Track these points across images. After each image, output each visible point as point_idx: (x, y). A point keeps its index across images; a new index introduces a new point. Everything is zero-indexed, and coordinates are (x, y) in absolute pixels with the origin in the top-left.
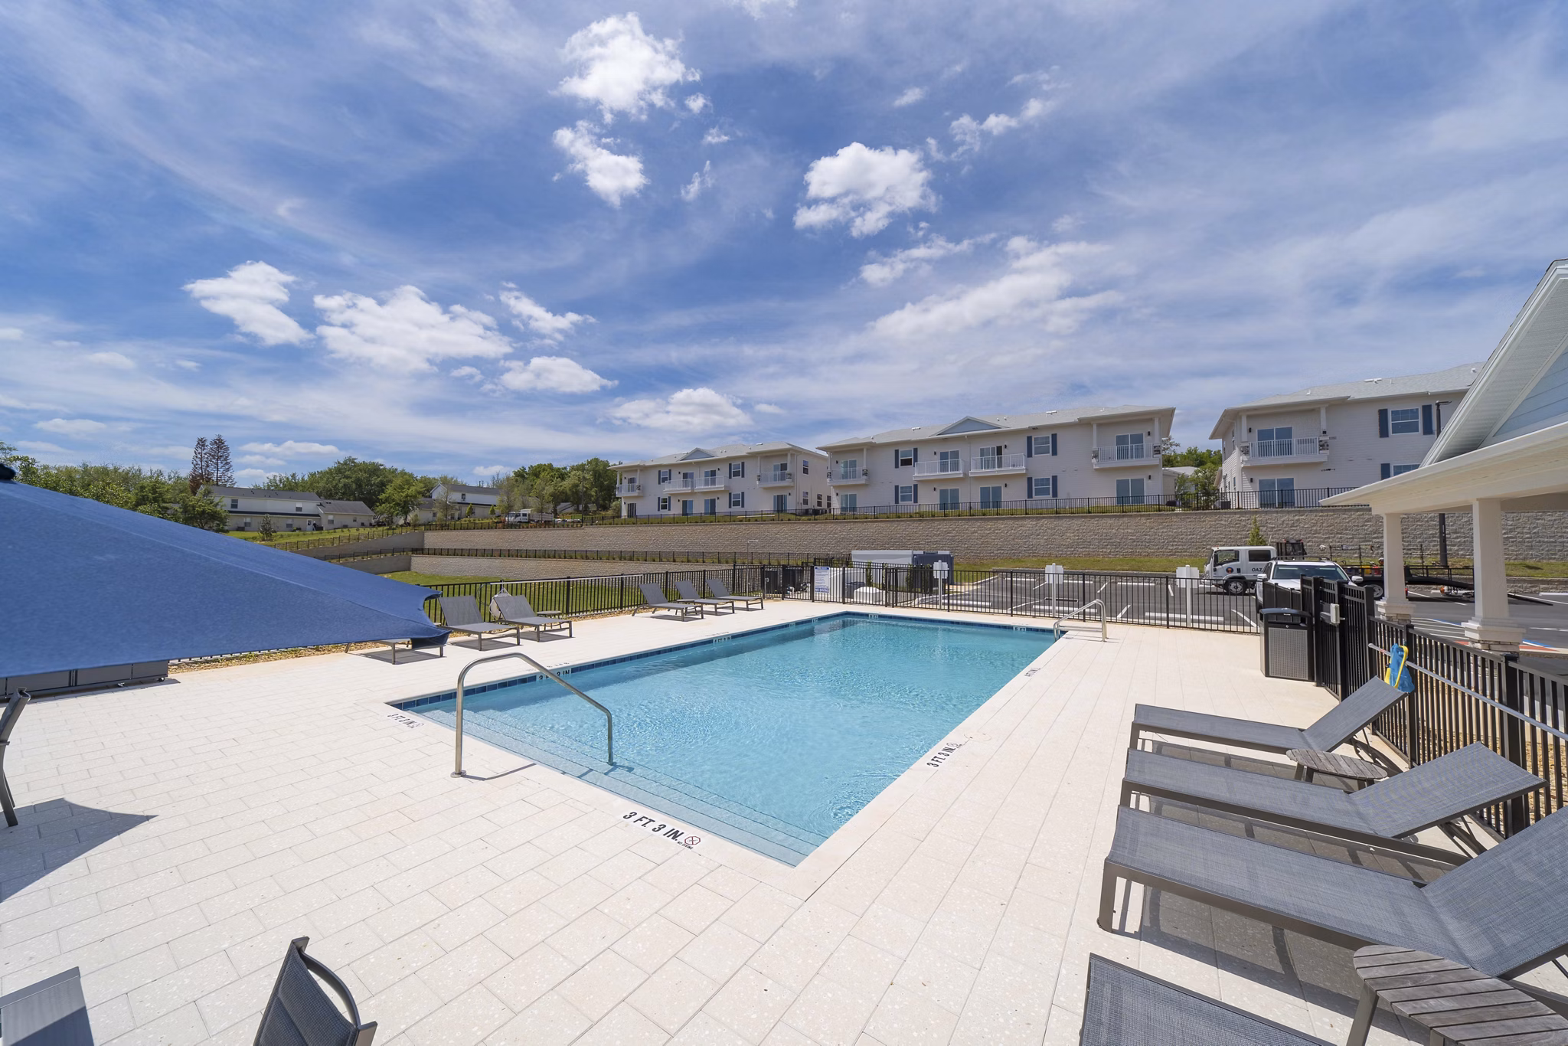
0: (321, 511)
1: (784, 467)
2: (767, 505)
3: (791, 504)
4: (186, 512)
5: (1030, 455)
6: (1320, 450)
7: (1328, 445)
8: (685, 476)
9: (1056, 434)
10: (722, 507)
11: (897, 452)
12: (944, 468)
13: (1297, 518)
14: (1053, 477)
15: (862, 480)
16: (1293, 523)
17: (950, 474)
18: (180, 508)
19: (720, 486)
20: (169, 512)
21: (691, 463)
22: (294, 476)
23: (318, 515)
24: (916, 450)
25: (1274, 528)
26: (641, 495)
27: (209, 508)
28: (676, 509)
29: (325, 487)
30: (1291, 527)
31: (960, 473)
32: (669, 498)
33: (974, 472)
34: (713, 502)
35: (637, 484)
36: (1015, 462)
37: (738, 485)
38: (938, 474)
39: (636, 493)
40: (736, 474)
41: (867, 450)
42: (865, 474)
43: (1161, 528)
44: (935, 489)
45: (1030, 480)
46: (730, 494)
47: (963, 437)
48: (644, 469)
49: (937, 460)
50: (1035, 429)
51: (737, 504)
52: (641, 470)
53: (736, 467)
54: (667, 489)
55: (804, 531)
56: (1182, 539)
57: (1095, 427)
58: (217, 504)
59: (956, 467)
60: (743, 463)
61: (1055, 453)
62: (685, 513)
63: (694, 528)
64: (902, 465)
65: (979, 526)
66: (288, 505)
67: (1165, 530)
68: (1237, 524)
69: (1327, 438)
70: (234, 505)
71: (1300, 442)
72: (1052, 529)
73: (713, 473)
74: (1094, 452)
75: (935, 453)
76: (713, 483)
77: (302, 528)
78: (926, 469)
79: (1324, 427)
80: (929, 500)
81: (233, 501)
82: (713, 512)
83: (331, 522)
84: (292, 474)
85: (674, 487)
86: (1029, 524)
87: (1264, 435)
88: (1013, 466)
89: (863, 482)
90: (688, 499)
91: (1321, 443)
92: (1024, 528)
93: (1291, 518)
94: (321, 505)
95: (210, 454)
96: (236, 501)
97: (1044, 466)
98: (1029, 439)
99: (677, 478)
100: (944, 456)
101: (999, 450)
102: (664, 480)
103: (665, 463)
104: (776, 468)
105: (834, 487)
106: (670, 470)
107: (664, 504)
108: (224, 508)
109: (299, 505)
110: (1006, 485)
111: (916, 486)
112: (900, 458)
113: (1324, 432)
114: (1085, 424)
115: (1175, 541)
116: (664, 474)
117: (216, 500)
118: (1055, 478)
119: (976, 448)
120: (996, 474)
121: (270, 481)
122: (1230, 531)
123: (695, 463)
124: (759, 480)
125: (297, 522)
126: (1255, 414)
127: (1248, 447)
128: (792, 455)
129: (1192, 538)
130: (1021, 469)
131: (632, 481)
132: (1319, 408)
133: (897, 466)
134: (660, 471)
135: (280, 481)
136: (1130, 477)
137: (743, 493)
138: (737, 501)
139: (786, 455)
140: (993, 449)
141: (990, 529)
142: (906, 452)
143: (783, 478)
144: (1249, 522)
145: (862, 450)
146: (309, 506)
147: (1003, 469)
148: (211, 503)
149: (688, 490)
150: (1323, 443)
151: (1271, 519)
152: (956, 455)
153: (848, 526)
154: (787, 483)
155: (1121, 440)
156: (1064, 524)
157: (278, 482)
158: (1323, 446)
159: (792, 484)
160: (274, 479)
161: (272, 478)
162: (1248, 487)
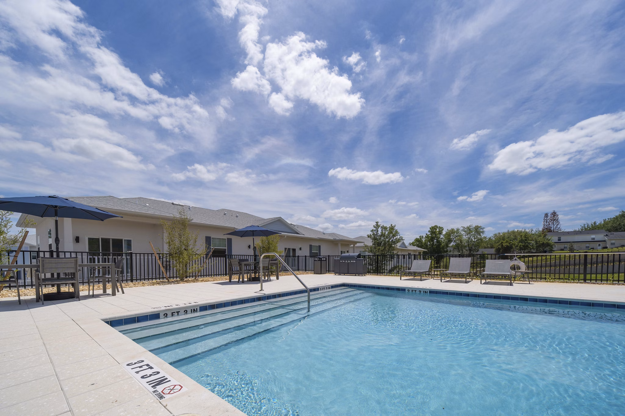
0: (606, 238)
4: (537, 244)
18: (534, 242)
20: (531, 244)
22: (595, 223)
23: (605, 241)
27: (545, 242)
29: (612, 226)
58: (550, 240)
66: (589, 237)
70: (559, 240)
77: (594, 248)
81: (559, 238)
83: (612, 244)
84: (594, 222)
94: (607, 235)
95: (550, 219)
96: (560, 238)
108: (552, 241)
109: (593, 236)
117: (549, 238)
121: (582, 227)
125: (592, 245)
135: (588, 226)
146: (599, 237)
148: (547, 239)
157: (586, 227)
160: (584, 226)
161: (583, 226)
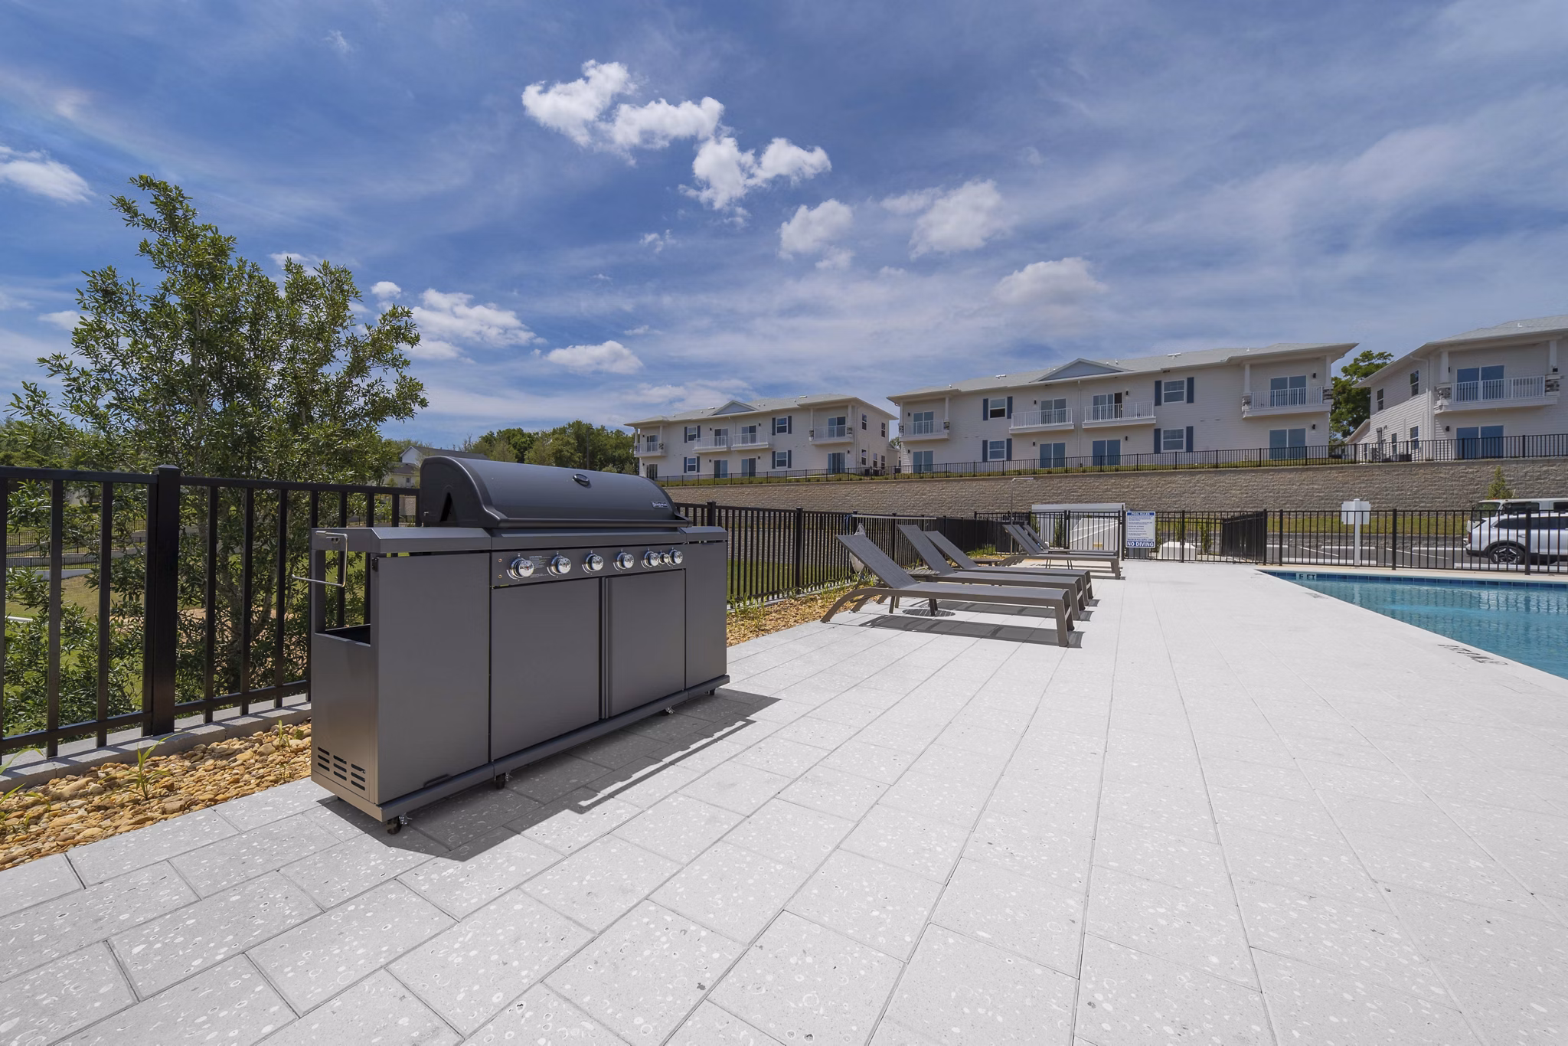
1: (841, 421)
2: (819, 464)
3: (850, 462)
5: (1158, 402)
6: (1546, 391)
7: (1558, 386)
8: (718, 433)
9: (1193, 378)
10: (763, 466)
11: (986, 402)
12: (1045, 419)
13: (1545, 468)
14: (1188, 428)
15: (944, 434)
16: (1540, 475)
17: (1055, 425)
19: (762, 443)
21: (726, 418)
24: (1010, 399)
25: (1513, 480)
26: (663, 455)
28: (707, 470)
30: (1537, 480)
31: (1069, 424)
32: (698, 458)
33: (1088, 423)
34: (752, 462)
35: (660, 442)
36: (1140, 410)
37: (783, 443)
38: (1040, 426)
39: (658, 452)
40: (782, 430)
41: (950, 400)
42: (947, 427)
43: (1359, 483)
44: (1034, 444)
45: (1157, 432)
46: (774, 453)
47: (1075, 382)
48: (667, 425)
49: (1037, 410)
50: (1166, 372)
51: (782, 463)
52: (664, 427)
53: (782, 423)
54: (697, 447)
55: (882, 492)
56: (1386, 495)
57: (1247, 368)
59: (1062, 418)
60: (790, 418)
61: (1190, 400)
62: (717, 475)
63: (741, 490)
64: (991, 417)
65: (1114, 484)
67: (1363, 485)
68: (1462, 477)
69: (1558, 377)
71: (1516, 383)
72: (1212, 485)
73: (752, 429)
74: (1246, 398)
75: (1035, 402)
76: (753, 440)
78: (1025, 420)
79: (1553, 363)
80: (1026, 455)
82: (752, 473)
85: (705, 445)
86: (1180, 480)
87: (1465, 376)
88: (1139, 415)
89: (946, 437)
90: (722, 459)
91: (1549, 383)
92: (1173, 485)
93: (1536, 468)
97: (1176, 415)
98: (1158, 384)
99: (708, 436)
100: (1046, 405)
101: (1118, 398)
102: (692, 438)
103: (694, 418)
104: (831, 422)
105: (904, 442)
106: (699, 427)
107: (692, 465)
110: (1126, 438)
111: (1009, 441)
112: (990, 409)
113: (1555, 370)
114: (1235, 365)
115: (1377, 498)
116: (691, 430)
118: (1190, 430)
119: (1087, 398)
120: (1118, 424)
122: (1452, 486)
123: (732, 417)
124: (812, 436)
126: (1458, 350)
127: (1449, 389)
128: (853, 407)
129: (1399, 495)
130: (1150, 418)
131: (651, 439)
132: (1548, 342)
133: (985, 418)
134: (686, 428)
136: (1287, 427)
137: (790, 452)
138: (782, 460)
139: (847, 407)
140: (1110, 396)
141: (1128, 487)
142: (997, 402)
143: (841, 433)
144: (1478, 474)
145: (944, 400)
147: (1123, 419)
149: (723, 448)
150: (1552, 382)
151: (1509, 471)
152: (1061, 404)
153: (940, 486)
154: (846, 439)
155: (1277, 384)
156: (1227, 480)
158: (1551, 386)
159: (852, 441)
162: (1442, 435)
